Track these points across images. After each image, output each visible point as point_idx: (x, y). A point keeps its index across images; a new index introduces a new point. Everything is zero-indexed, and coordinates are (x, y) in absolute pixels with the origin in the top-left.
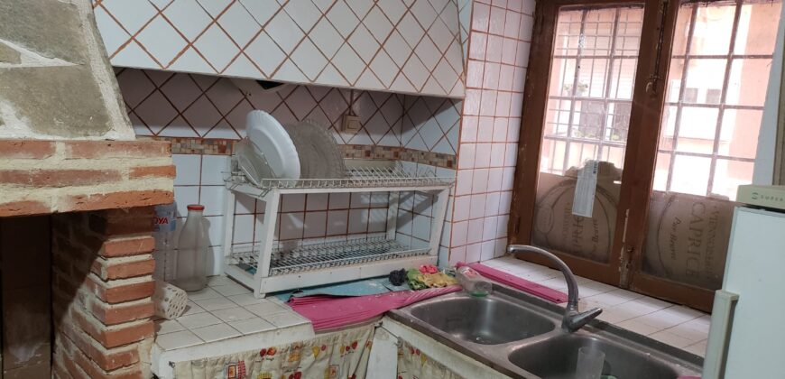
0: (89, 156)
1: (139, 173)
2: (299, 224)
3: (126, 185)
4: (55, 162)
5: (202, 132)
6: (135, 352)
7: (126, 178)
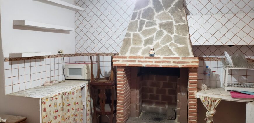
0: (185, 59)
1: (192, 62)
2: (245, 78)
3: (190, 64)
4: (180, 60)
5: (217, 57)
6: (194, 93)
7: (190, 63)
